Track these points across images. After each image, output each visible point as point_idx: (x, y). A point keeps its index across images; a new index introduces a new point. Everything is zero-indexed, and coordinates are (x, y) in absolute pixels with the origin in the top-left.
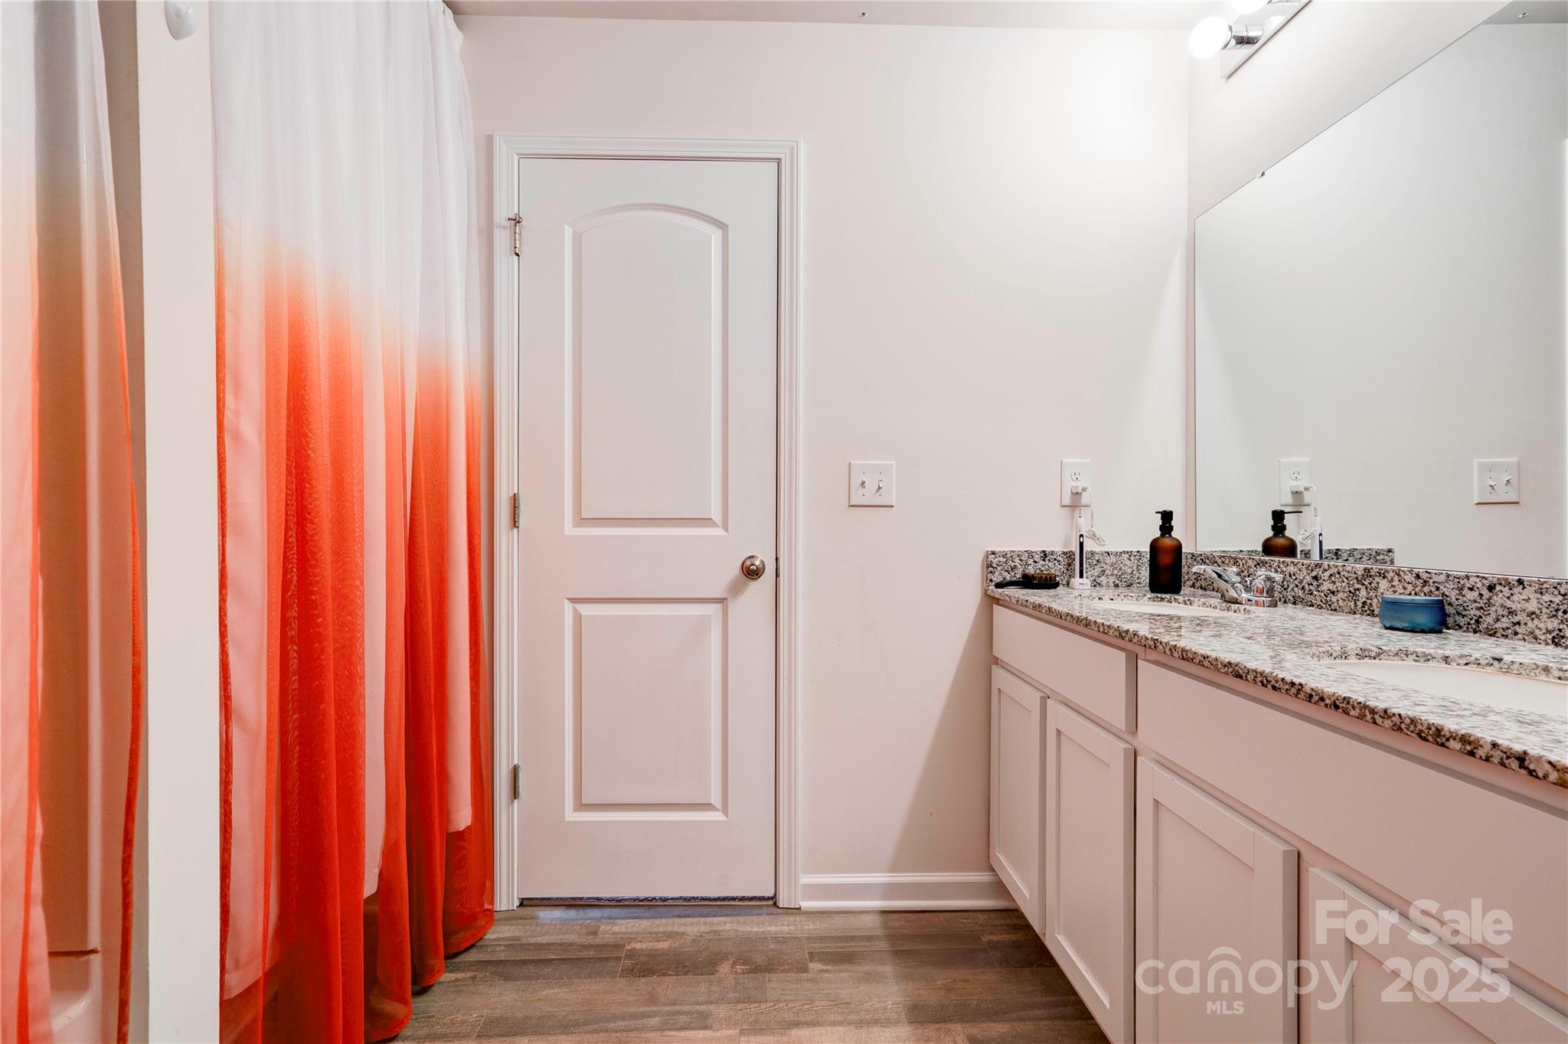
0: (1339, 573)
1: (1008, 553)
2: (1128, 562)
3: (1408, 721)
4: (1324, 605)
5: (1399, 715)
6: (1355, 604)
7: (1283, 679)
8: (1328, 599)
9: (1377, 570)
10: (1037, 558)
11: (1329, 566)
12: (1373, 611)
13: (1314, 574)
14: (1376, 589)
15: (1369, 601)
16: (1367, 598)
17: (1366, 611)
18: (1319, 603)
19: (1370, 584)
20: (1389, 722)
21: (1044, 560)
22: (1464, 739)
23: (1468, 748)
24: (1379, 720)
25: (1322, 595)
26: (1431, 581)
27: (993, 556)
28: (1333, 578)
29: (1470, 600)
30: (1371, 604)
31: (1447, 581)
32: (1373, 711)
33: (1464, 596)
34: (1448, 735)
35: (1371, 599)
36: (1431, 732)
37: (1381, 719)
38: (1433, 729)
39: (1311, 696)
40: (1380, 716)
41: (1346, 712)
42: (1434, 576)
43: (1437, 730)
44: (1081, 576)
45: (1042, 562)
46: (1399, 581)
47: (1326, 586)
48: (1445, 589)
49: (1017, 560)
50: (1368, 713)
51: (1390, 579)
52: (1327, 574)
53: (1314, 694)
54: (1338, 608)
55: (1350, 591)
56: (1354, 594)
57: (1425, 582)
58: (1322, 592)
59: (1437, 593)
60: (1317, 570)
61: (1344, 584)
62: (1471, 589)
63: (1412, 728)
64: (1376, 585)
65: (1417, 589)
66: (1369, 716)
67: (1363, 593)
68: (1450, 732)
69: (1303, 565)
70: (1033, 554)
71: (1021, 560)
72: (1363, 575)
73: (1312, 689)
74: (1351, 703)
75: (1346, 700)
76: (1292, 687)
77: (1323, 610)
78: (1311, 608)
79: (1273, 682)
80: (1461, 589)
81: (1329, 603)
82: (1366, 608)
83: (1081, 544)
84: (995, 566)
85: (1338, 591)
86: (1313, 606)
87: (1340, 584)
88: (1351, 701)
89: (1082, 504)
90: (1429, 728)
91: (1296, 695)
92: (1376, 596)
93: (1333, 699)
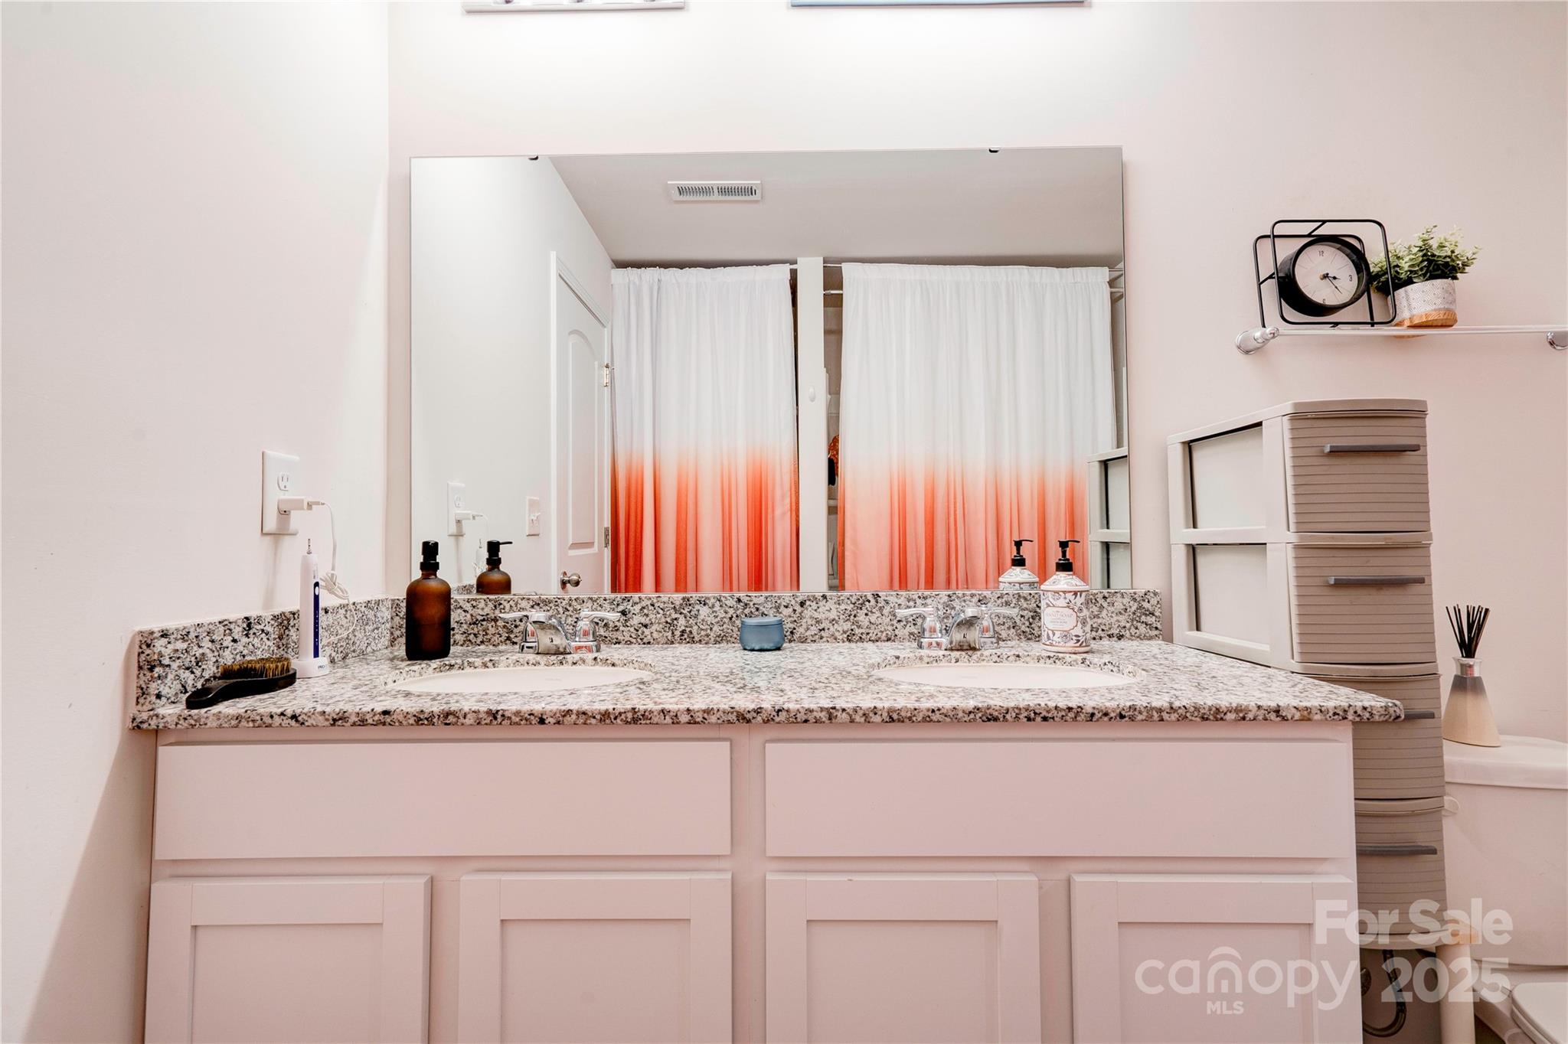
0: (653, 605)
1: (192, 630)
2: (344, 621)
3: (1192, 709)
4: (634, 641)
5: (1184, 706)
6: (673, 633)
7: (1056, 708)
8: (640, 633)
9: (697, 598)
10: (237, 632)
11: (640, 598)
12: (693, 638)
13: (621, 608)
14: (696, 616)
15: (688, 629)
16: (686, 627)
17: (685, 639)
18: (627, 638)
19: (690, 612)
20: (1176, 715)
21: (247, 635)
22: (1238, 710)
23: (1241, 715)
24: (1165, 716)
25: (632, 629)
26: (751, 604)
27: (164, 641)
28: (646, 611)
29: (786, 616)
30: (691, 632)
31: (766, 602)
32: (1160, 710)
33: (781, 613)
34: (1225, 710)
35: (691, 627)
36: (1212, 712)
37: (1168, 715)
38: (1214, 709)
39: (1093, 715)
40: (1167, 713)
41: (1132, 719)
42: (754, 598)
43: (1217, 709)
44: (316, 654)
45: (245, 640)
46: (721, 606)
47: (636, 620)
48: (764, 609)
49: (206, 643)
50: (1155, 713)
51: (710, 605)
52: (637, 608)
53: (1096, 712)
54: (652, 641)
55: (667, 622)
56: (671, 624)
57: (746, 605)
58: (631, 626)
59: (757, 613)
60: (625, 604)
61: (659, 616)
62: (786, 607)
63: (1196, 714)
64: (696, 613)
65: (738, 612)
66: (1156, 715)
67: (682, 621)
68: (1227, 707)
69: (605, 600)
70: (232, 626)
71: (213, 641)
72: (681, 605)
73: (1094, 708)
74: (1138, 709)
75: (1133, 708)
76: (1069, 712)
77: (633, 645)
78: (617, 645)
79: (1044, 713)
80: (778, 608)
81: (641, 637)
82: (686, 636)
83: (316, 598)
84: (166, 661)
85: (652, 623)
86: (619, 643)
87: (654, 616)
88: (1138, 707)
89: (290, 532)
90: (1210, 710)
91: (1075, 719)
92: (696, 624)
93: (1118, 711)
